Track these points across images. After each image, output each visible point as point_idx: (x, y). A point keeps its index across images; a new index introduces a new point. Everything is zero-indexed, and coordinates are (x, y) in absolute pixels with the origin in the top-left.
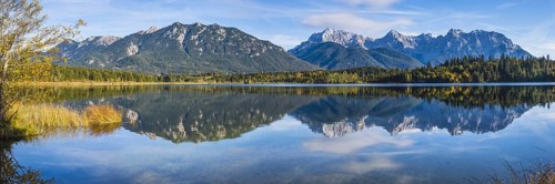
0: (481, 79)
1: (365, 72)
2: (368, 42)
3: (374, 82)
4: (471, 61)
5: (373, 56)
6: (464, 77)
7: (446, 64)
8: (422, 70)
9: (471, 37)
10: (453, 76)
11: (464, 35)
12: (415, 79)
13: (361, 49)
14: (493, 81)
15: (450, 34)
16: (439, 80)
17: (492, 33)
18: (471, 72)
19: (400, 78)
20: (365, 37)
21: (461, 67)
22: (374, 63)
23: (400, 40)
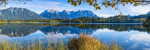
0: (88, 22)
1: (59, 20)
2: (59, 12)
3: (62, 22)
4: (85, 18)
5: (60, 16)
6: (84, 21)
7: (79, 18)
8: (73, 20)
9: (84, 12)
10: (81, 21)
11: (82, 11)
12: (72, 22)
13: (57, 14)
14: (90, 23)
15: (79, 11)
16: (77, 22)
17: (89, 11)
18: (85, 20)
19: (68, 21)
20: (58, 11)
21: (83, 19)
22: (60, 18)
23: (67, 12)
